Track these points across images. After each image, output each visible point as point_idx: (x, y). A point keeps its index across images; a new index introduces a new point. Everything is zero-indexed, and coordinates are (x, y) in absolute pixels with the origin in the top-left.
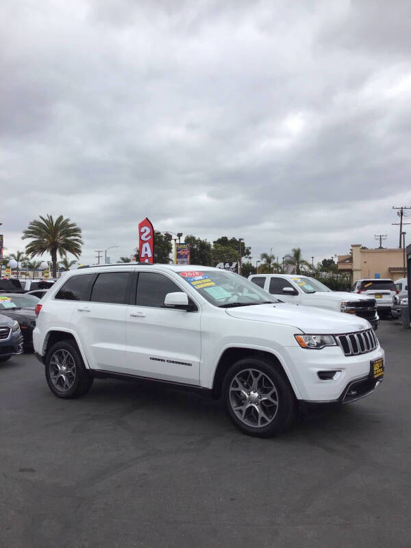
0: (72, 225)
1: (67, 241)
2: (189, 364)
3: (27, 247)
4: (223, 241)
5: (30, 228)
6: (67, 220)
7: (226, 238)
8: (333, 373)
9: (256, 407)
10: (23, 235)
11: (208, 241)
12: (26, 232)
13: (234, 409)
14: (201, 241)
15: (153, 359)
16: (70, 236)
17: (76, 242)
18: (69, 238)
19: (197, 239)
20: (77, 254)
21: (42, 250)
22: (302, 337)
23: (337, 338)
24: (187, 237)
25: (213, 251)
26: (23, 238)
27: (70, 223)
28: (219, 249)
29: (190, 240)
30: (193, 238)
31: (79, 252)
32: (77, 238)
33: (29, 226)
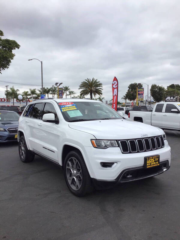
0: (98, 82)
1: (96, 89)
2: (54, 152)
3: (81, 92)
4: (172, 86)
5: (81, 85)
6: (96, 80)
7: (174, 84)
8: (113, 163)
9: (75, 178)
10: (79, 87)
11: (163, 87)
12: (80, 86)
13: (68, 178)
14: (159, 87)
15: (44, 148)
16: (98, 87)
17: (100, 89)
18: (97, 88)
19: (157, 85)
20: (101, 95)
21: (87, 93)
22: (94, 141)
23: (119, 142)
24: (153, 85)
25: (166, 91)
26: (79, 89)
27: (97, 81)
28: (169, 90)
29: (154, 87)
30: (155, 85)
31: (101, 94)
32: (101, 87)
33: (81, 84)
